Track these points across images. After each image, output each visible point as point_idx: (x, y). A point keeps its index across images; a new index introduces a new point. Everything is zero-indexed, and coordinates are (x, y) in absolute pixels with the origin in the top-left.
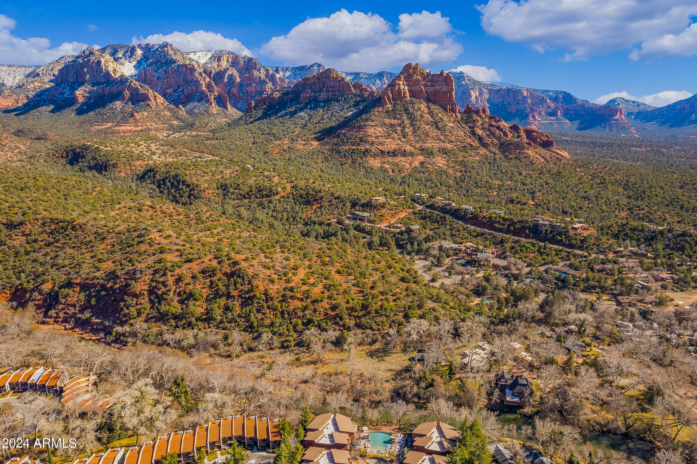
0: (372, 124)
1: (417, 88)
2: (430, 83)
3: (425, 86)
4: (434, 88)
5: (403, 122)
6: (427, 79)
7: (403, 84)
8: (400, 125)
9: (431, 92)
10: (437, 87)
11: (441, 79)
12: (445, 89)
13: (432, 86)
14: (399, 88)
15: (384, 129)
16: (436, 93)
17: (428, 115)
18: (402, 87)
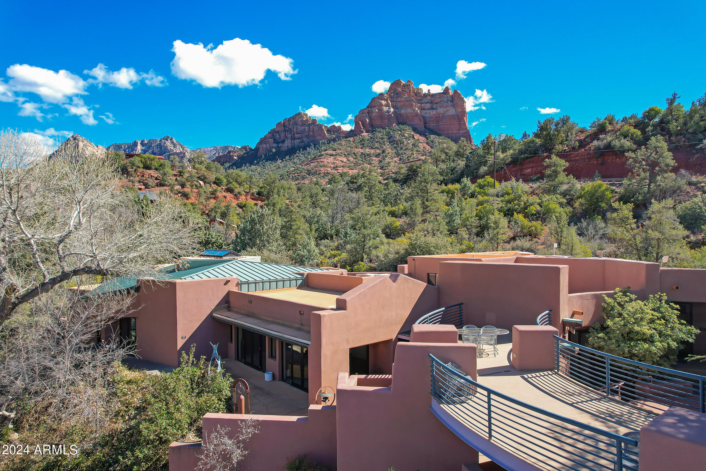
0: (334, 153)
1: (409, 110)
2: (428, 106)
3: (422, 109)
4: (434, 112)
5: (383, 152)
6: (425, 100)
7: (387, 105)
8: (377, 156)
9: (430, 117)
10: (441, 110)
11: (445, 99)
12: (452, 111)
13: (432, 109)
14: (380, 110)
15: (351, 159)
16: (438, 119)
17: (425, 145)
18: (385, 109)
